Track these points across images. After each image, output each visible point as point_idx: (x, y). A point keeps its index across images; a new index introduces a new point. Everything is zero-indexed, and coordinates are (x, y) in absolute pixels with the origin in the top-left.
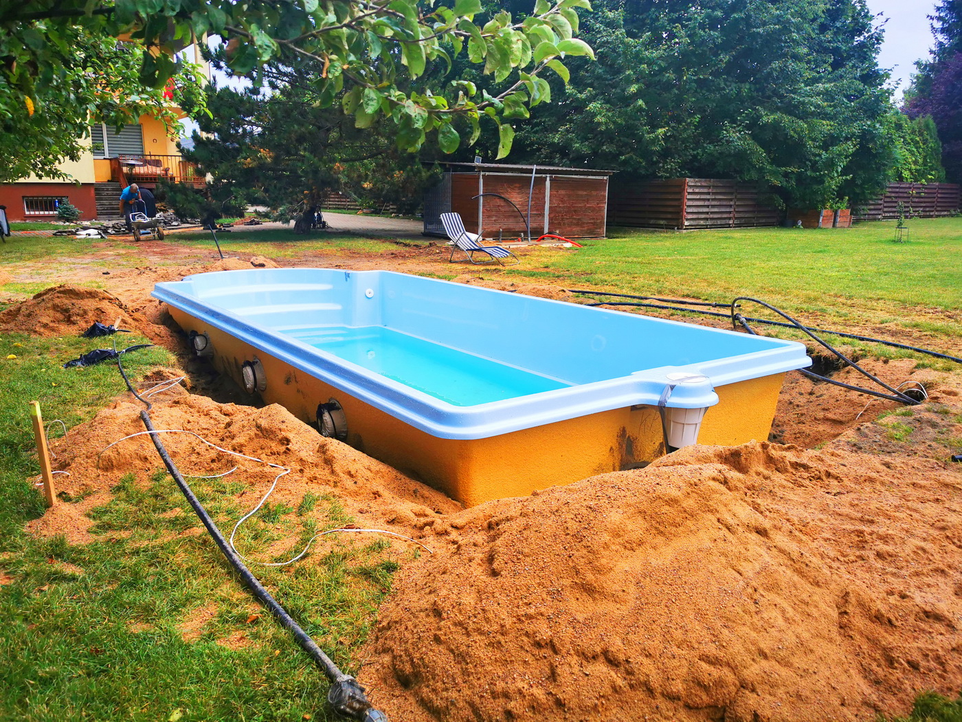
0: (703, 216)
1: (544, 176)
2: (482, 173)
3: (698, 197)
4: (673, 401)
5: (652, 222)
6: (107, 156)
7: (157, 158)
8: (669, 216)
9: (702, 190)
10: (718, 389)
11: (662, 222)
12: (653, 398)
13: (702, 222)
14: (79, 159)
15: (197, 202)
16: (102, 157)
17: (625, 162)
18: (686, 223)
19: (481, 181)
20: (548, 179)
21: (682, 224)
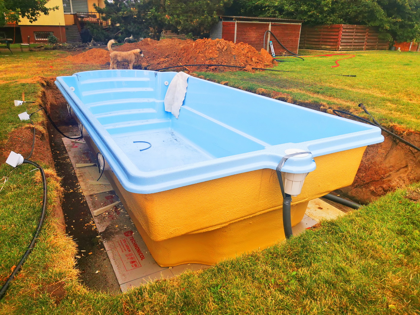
0: (349, 44)
2: (236, 22)
3: (348, 34)
4: (285, 168)
5: (323, 47)
7: (94, 14)
8: (332, 44)
9: (350, 31)
10: (315, 159)
11: (328, 47)
13: (348, 47)
16: (70, 13)
19: (236, 25)
20: (270, 24)
21: (338, 48)
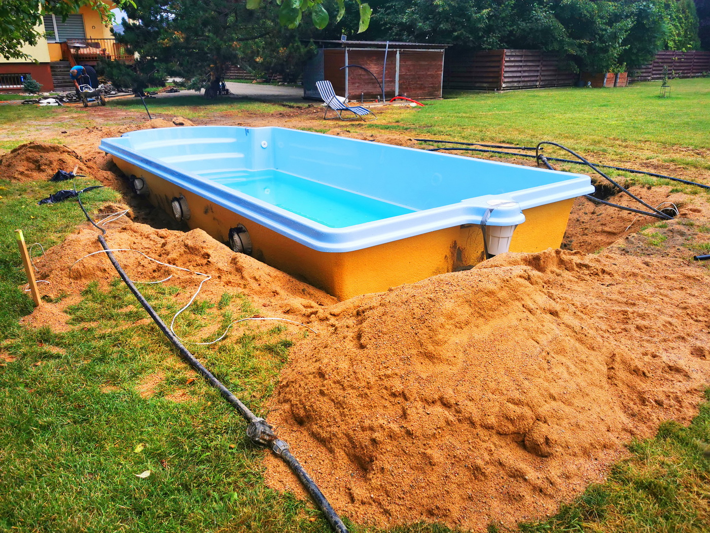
0: (516, 79)
1: (395, 50)
2: (347, 49)
3: (513, 64)
4: (492, 221)
5: (478, 85)
6: (58, 40)
7: (96, 41)
8: (491, 80)
9: (516, 59)
10: (525, 212)
11: (485, 85)
12: (477, 219)
13: (516, 84)
14: (36, 43)
15: (129, 75)
16: (54, 42)
17: (457, 37)
18: (504, 85)
19: (347, 55)
20: (398, 52)
21: (501, 86)
